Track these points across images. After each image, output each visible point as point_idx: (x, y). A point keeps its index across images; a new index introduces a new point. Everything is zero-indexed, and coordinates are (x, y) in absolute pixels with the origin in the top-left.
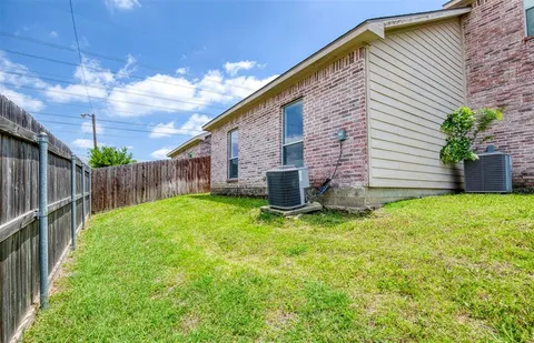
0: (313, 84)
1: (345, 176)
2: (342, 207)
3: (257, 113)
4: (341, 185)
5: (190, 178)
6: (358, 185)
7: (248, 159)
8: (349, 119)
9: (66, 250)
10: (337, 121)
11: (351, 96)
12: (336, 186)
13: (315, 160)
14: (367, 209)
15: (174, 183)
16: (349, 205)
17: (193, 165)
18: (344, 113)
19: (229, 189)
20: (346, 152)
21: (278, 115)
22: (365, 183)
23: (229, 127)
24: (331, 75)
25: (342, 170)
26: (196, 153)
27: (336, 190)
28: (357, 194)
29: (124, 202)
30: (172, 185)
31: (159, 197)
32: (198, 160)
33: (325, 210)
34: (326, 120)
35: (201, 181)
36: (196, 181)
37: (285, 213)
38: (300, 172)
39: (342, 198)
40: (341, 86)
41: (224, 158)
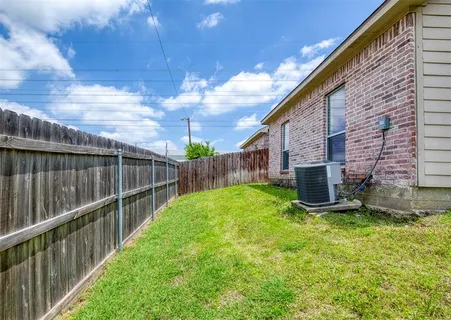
0: (355, 67)
1: (389, 173)
2: (383, 209)
3: (304, 104)
4: (383, 182)
5: (252, 168)
6: (402, 183)
7: (297, 151)
8: (393, 104)
9: (148, 220)
10: (380, 107)
11: (395, 76)
12: (378, 183)
13: (356, 153)
14: (414, 215)
15: (238, 173)
16: (392, 206)
17: (255, 157)
18: (388, 97)
19: (281, 180)
20: (390, 143)
21: (322, 105)
22: (411, 182)
23: (283, 120)
24: (374, 53)
25: (385, 165)
26: (260, 145)
27: (378, 189)
28: (401, 195)
29: (200, 188)
30: (237, 175)
31: (226, 185)
32: (259, 152)
33: (363, 210)
34: (368, 107)
35: (262, 171)
36: (258, 171)
37: (308, 209)
38: (328, 168)
39: (385, 198)
40: (384, 66)
41: (278, 150)
